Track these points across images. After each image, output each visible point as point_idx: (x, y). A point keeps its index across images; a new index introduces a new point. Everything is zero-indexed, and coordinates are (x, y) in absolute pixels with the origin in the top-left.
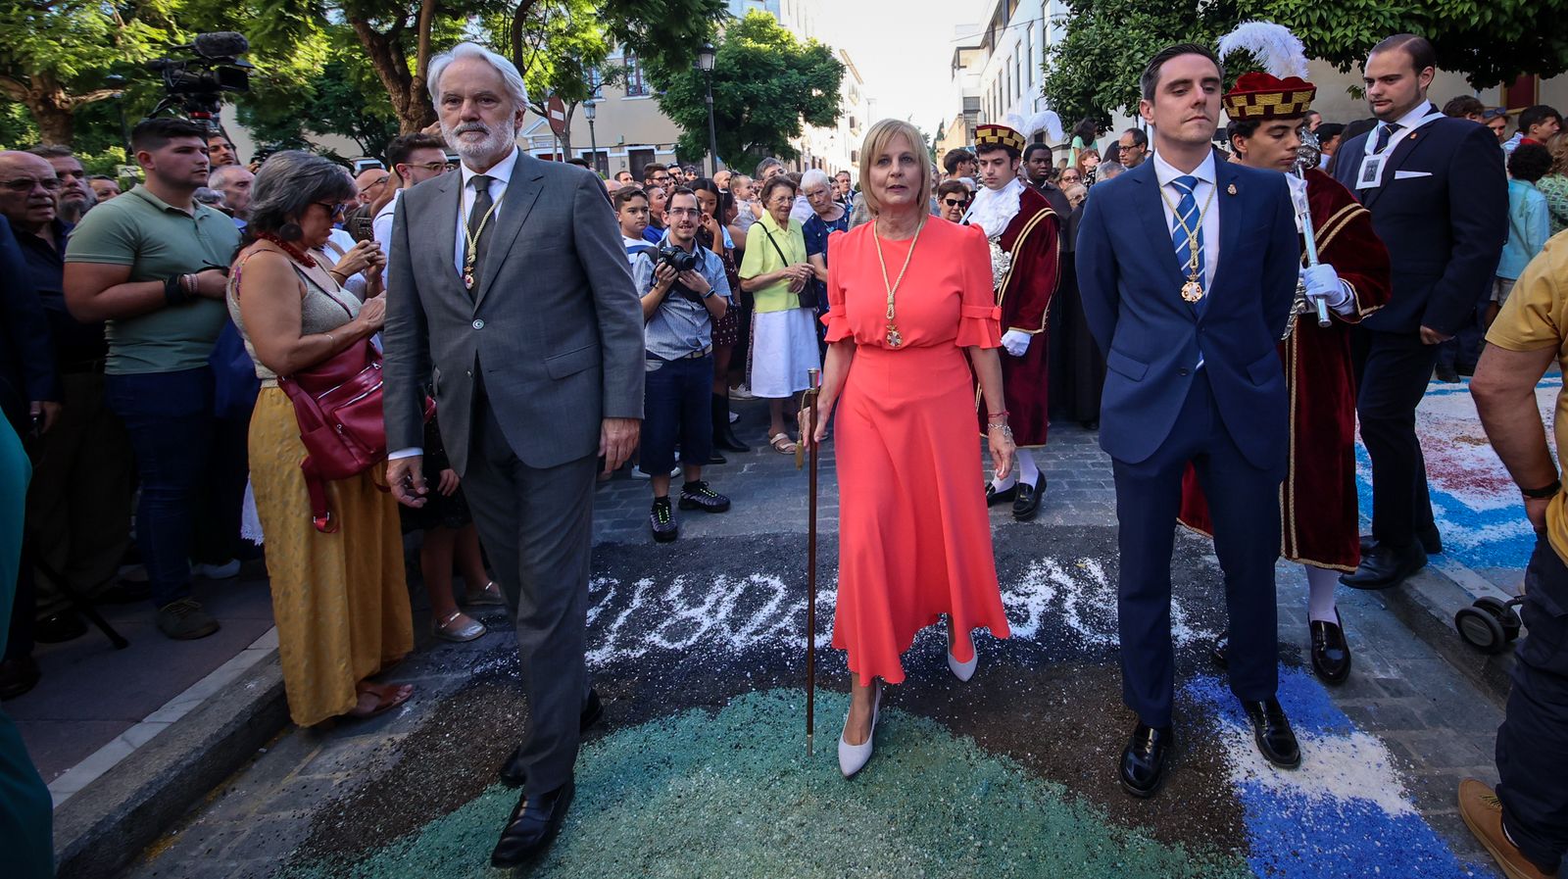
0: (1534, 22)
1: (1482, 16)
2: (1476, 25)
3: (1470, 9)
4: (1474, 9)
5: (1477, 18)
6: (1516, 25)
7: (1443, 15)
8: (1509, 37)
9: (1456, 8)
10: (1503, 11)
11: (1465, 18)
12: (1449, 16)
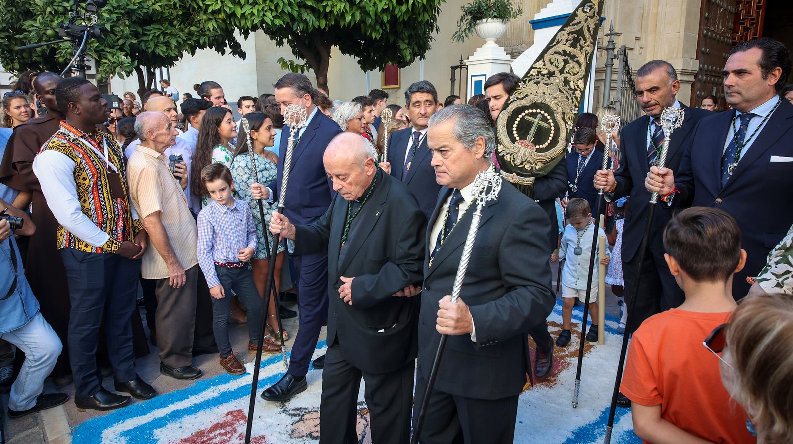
0: (388, 26)
1: (353, 15)
2: (350, 22)
3: (345, 7)
4: (348, 9)
5: (350, 17)
6: (378, 27)
7: (328, 10)
8: (374, 35)
9: (336, 5)
10: (369, 15)
11: (343, 15)
12: (331, 12)
